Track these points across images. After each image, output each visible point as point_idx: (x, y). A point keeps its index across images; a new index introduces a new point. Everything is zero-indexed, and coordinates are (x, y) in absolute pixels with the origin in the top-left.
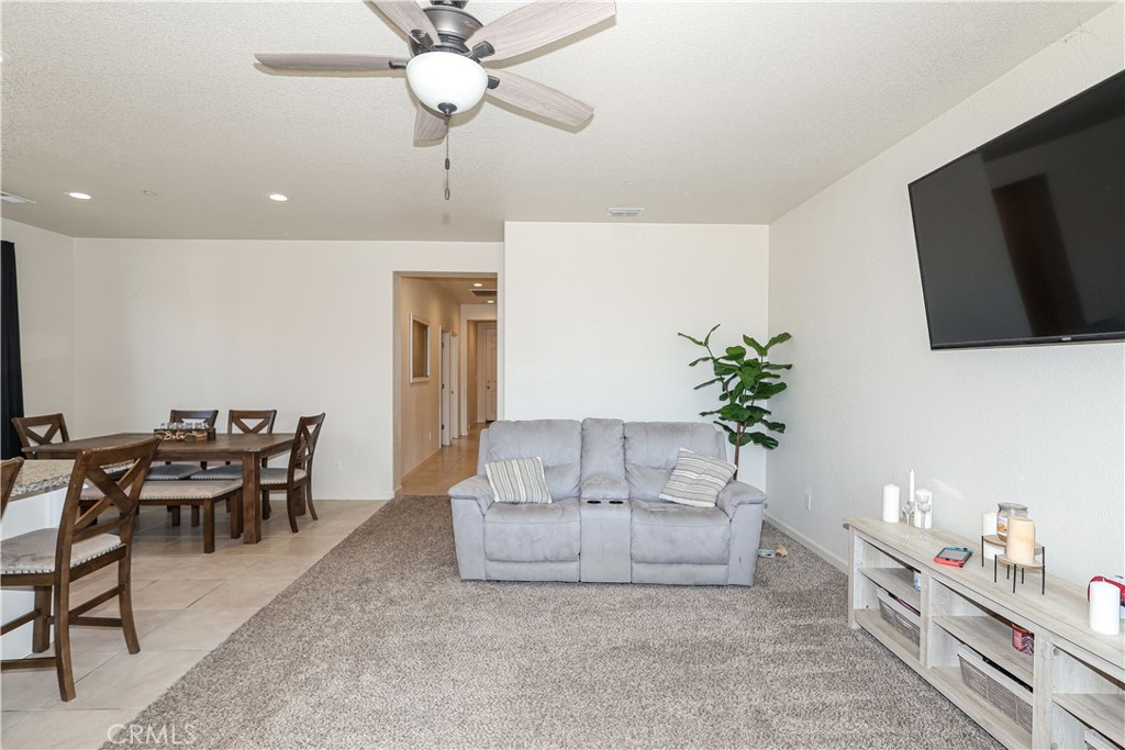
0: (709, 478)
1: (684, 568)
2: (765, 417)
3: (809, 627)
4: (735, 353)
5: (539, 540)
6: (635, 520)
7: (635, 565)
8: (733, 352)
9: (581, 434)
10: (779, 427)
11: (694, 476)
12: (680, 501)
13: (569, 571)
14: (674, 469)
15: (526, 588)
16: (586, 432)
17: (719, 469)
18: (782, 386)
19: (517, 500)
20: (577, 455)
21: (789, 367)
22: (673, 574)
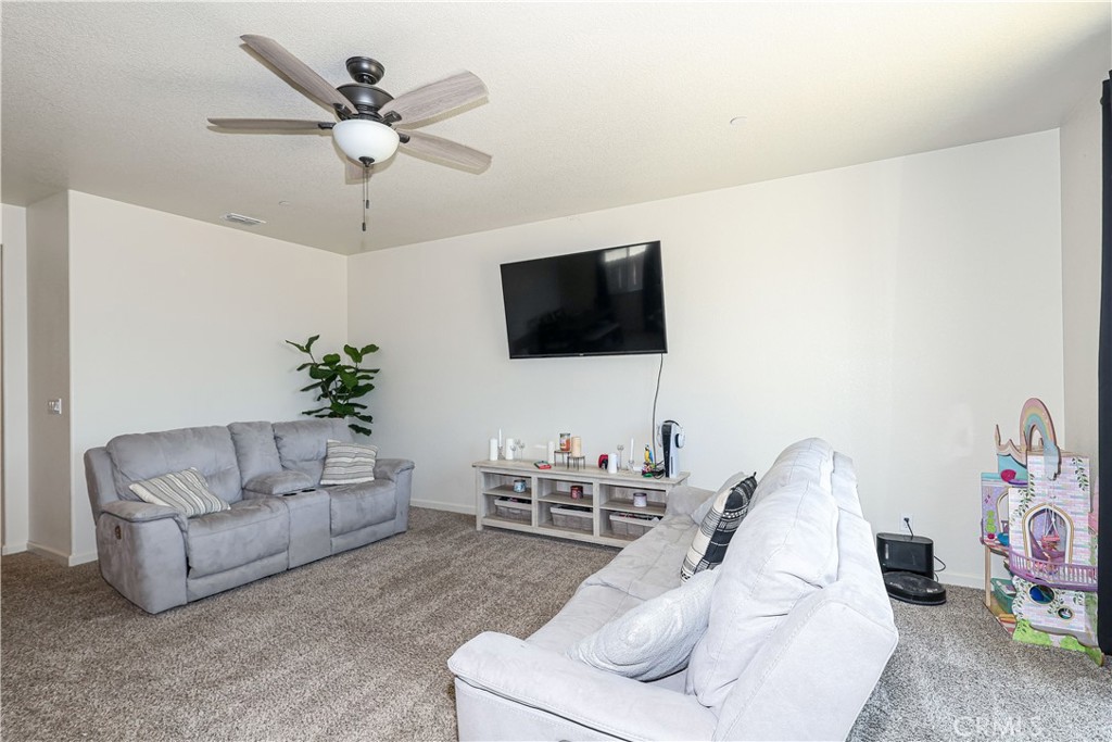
0: (363, 459)
1: (369, 529)
2: (357, 410)
3: (462, 537)
4: (332, 360)
5: (251, 541)
6: (333, 500)
7: (333, 539)
8: (330, 359)
9: (232, 438)
10: (369, 419)
11: (350, 460)
12: (343, 482)
13: (278, 562)
14: (325, 458)
15: (238, 593)
16: (235, 435)
17: (368, 451)
18: (370, 387)
19: (197, 512)
20: (235, 460)
21: (376, 371)
22: (363, 536)
